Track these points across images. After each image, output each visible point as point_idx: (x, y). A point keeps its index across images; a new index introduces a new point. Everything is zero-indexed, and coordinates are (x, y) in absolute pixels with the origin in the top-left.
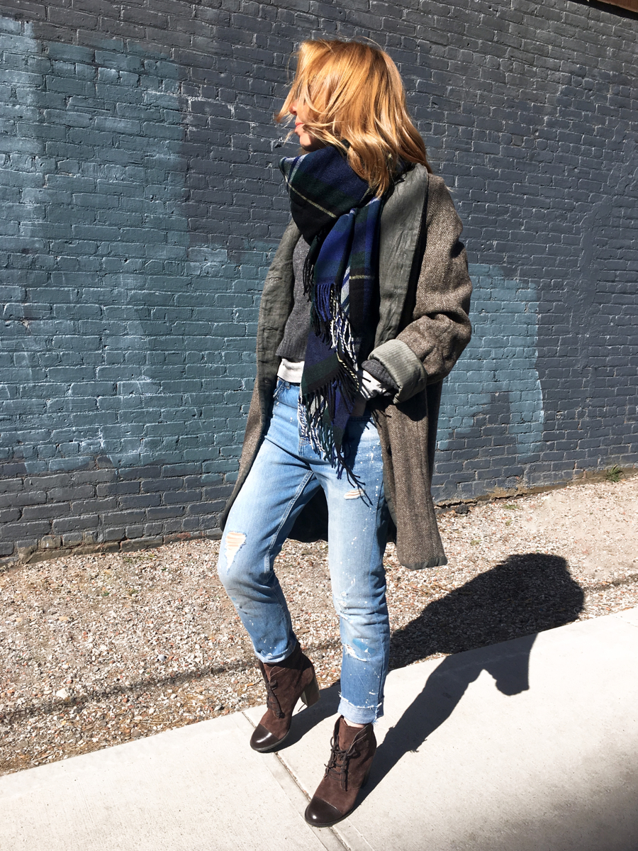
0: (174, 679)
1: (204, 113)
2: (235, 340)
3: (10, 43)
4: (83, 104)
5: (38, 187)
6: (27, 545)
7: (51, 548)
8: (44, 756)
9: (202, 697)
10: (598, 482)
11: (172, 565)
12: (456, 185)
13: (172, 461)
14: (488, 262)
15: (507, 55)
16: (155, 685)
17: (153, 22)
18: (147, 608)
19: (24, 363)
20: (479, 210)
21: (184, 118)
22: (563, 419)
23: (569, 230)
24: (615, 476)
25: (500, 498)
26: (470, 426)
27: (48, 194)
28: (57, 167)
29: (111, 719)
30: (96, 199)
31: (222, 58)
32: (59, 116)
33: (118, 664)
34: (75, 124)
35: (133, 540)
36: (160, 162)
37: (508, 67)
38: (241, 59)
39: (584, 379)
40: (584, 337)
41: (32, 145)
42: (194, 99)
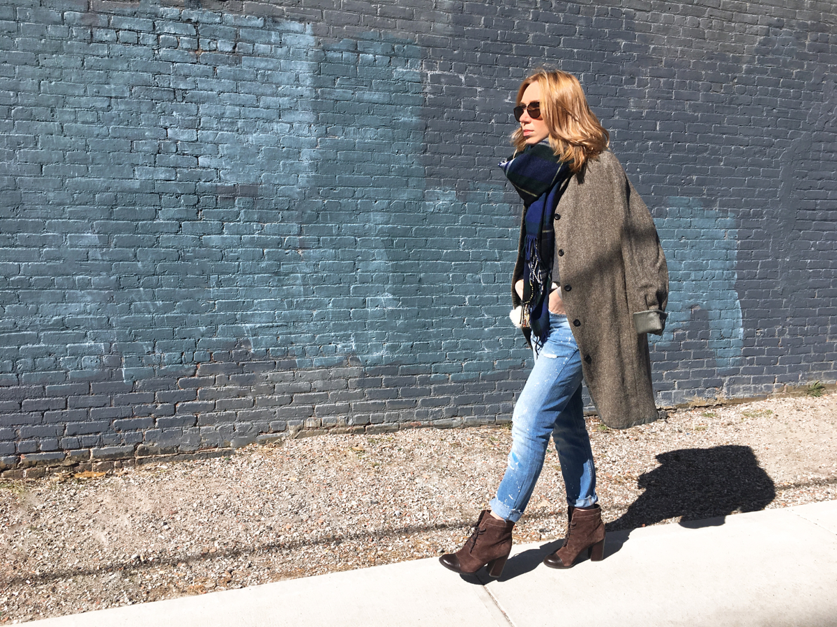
0: (407, 531)
1: (440, 83)
2: (460, 264)
3: (296, 40)
4: (346, 83)
5: (313, 148)
6: (295, 424)
7: (313, 428)
8: (314, 571)
9: (428, 543)
10: (799, 396)
11: (406, 447)
12: (658, 129)
13: (408, 362)
14: (688, 194)
15: (706, 15)
16: (393, 532)
17: (402, 15)
18: (386, 477)
19: (298, 282)
20: (678, 149)
21: (424, 89)
22: (762, 337)
23: (768, 165)
24: (818, 391)
25: (699, 407)
26: (670, 341)
27: (320, 153)
28: (327, 132)
29: (361, 552)
30: (354, 155)
31: (456, 39)
32: (330, 93)
33: (365, 515)
34: (341, 98)
35: (376, 425)
36: (404, 123)
37: (707, 25)
38: (471, 38)
39: (785, 300)
40: (784, 261)
41: (308, 117)
42: (433, 72)
